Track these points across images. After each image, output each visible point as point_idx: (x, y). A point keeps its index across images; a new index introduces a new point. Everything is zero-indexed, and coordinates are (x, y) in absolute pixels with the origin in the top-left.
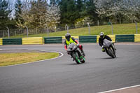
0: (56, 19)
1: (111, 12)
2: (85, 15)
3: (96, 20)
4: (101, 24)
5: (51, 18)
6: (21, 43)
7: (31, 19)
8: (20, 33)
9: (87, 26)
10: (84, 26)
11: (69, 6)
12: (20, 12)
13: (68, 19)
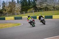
0: (19, 9)
1: (43, 6)
2: (32, 8)
3: (36, 9)
4: (38, 11)
5: (18, 9)
6: (5, 20)
7: (9, 9)
8: (4, 15)
9: (32, 12)
10: (31, 12)
11: (25, 4)
12: (4, 6)
13: (25, 9)
